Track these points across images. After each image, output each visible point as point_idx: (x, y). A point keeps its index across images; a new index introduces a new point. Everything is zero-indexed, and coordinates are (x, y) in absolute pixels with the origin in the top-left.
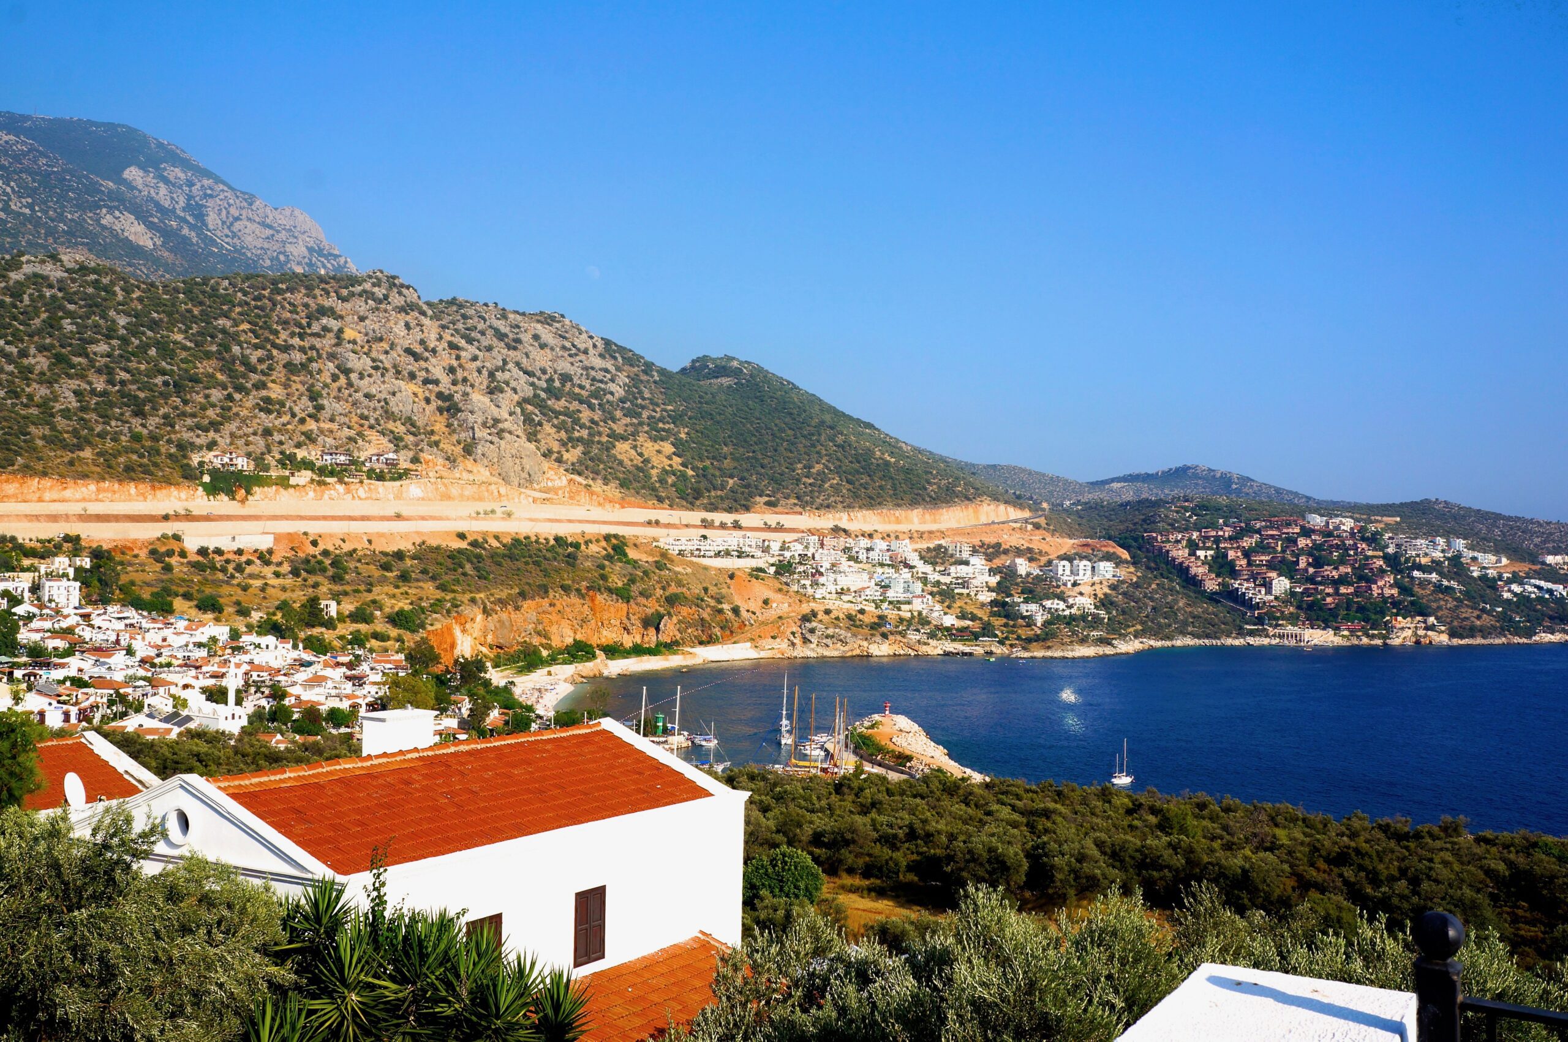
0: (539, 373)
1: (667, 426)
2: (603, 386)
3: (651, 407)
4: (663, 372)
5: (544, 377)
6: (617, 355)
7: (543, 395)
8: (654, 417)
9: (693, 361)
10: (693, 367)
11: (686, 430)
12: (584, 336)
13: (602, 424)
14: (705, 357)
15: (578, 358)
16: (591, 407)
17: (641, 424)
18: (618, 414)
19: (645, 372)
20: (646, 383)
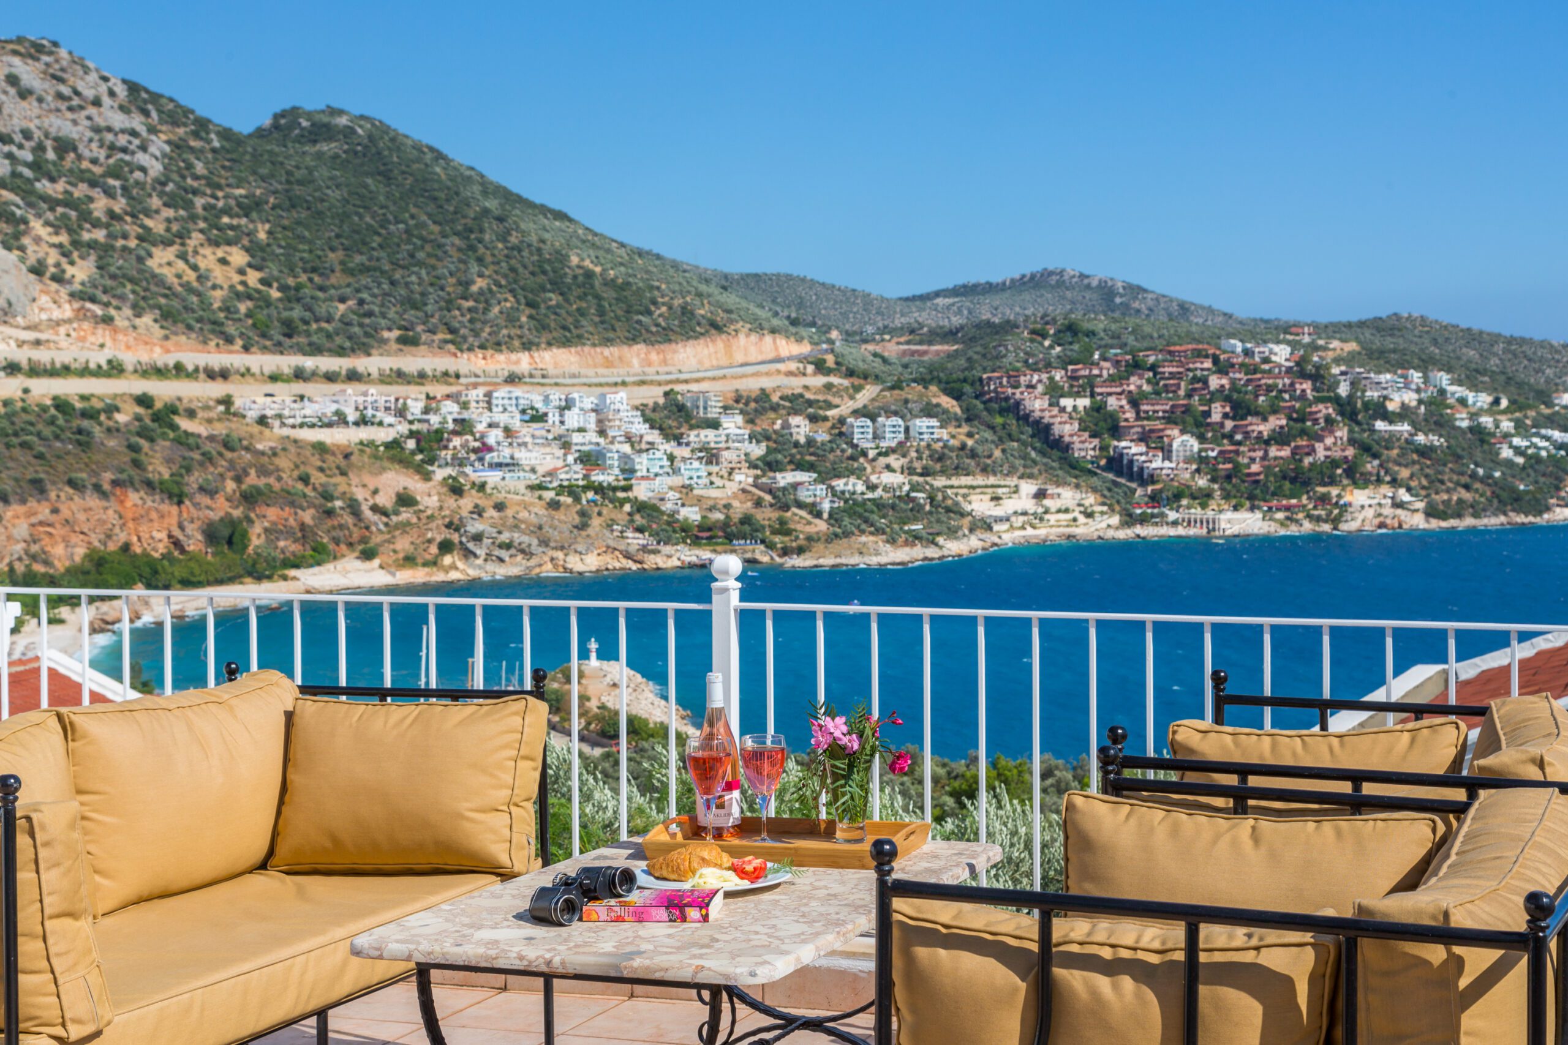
0: (18, 138)
1: (235, 222)
2: (127, 158)
3: (208, 191)
4: (226, 134)
5: (28, 144)
6: (150, 107)
7: (27, 173)
8: (213, 207)
9: (276, 117)
10: (276, 126)
11: (267, 226)
12: (93, 77)
13: (128, 219)
14: (293, 113)
15: (84, 113)
16: (109, 193)
17: (193, 218)
18: (155, 202)
19: (196, 135)
20: (198, 153)
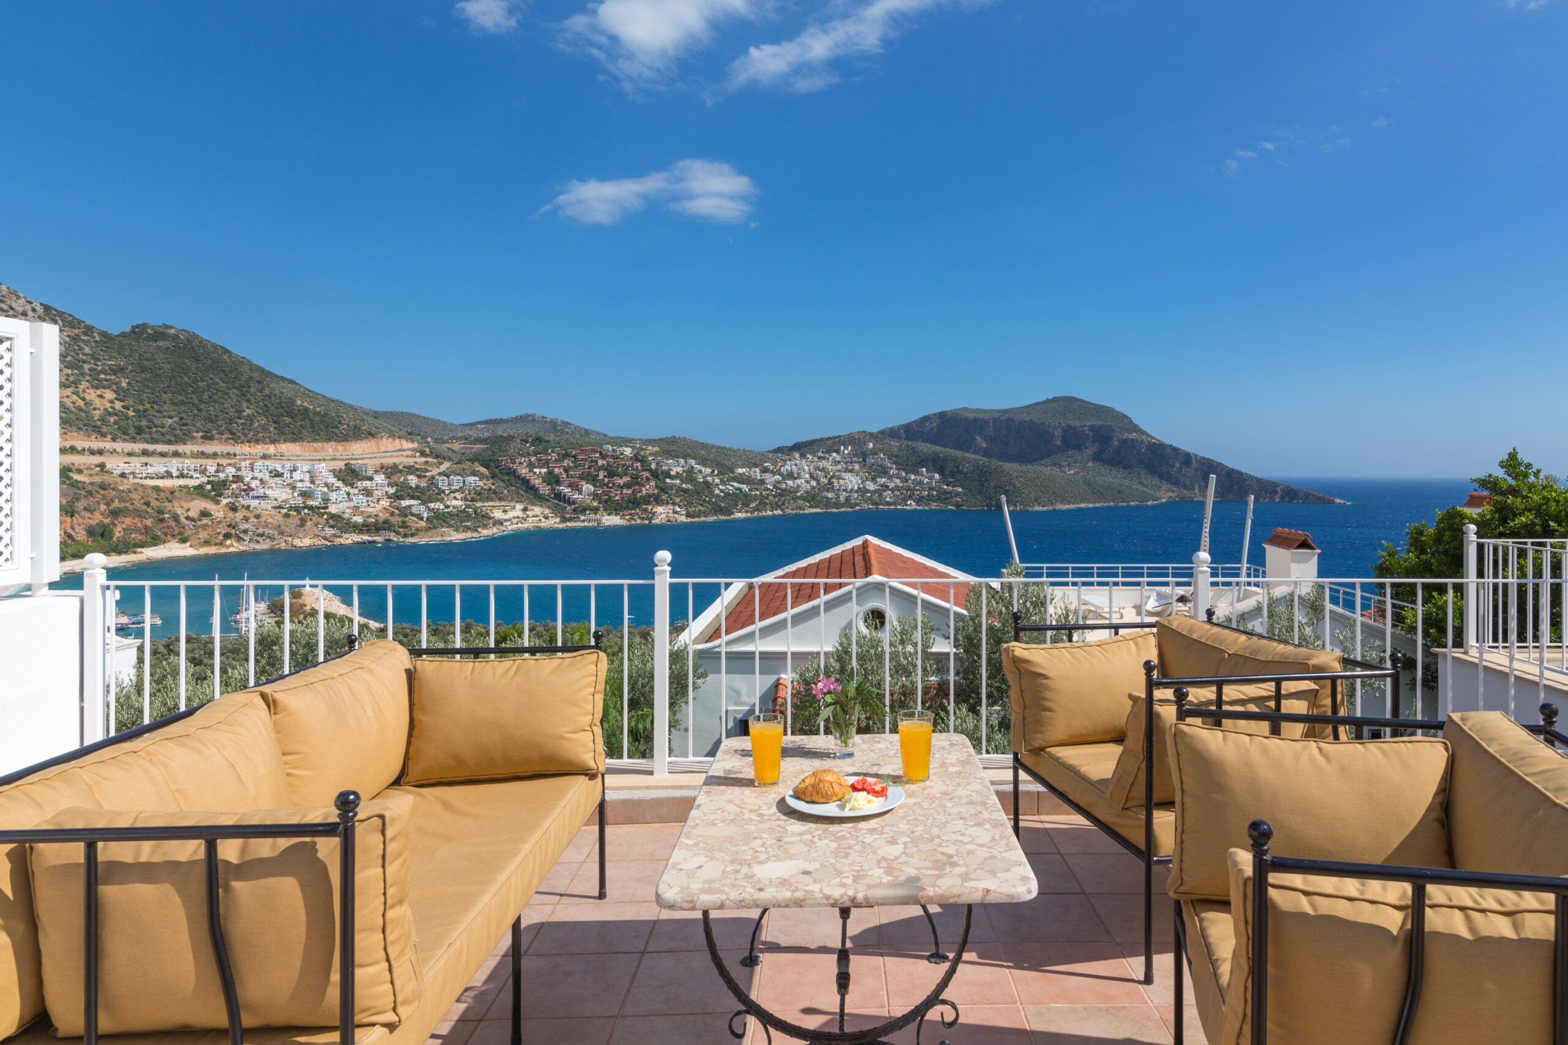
1: (108, 377)
3: (92, 362)
4: (103, 334)
6: (57, 318)
8: (96, 369)
9: (133, 327)
10: (133, 331)
11: (127, 380)
12: (22, 301)
14: (143, 326)
17: (83, 374)
19: (85, 333)
20: (86, 343)
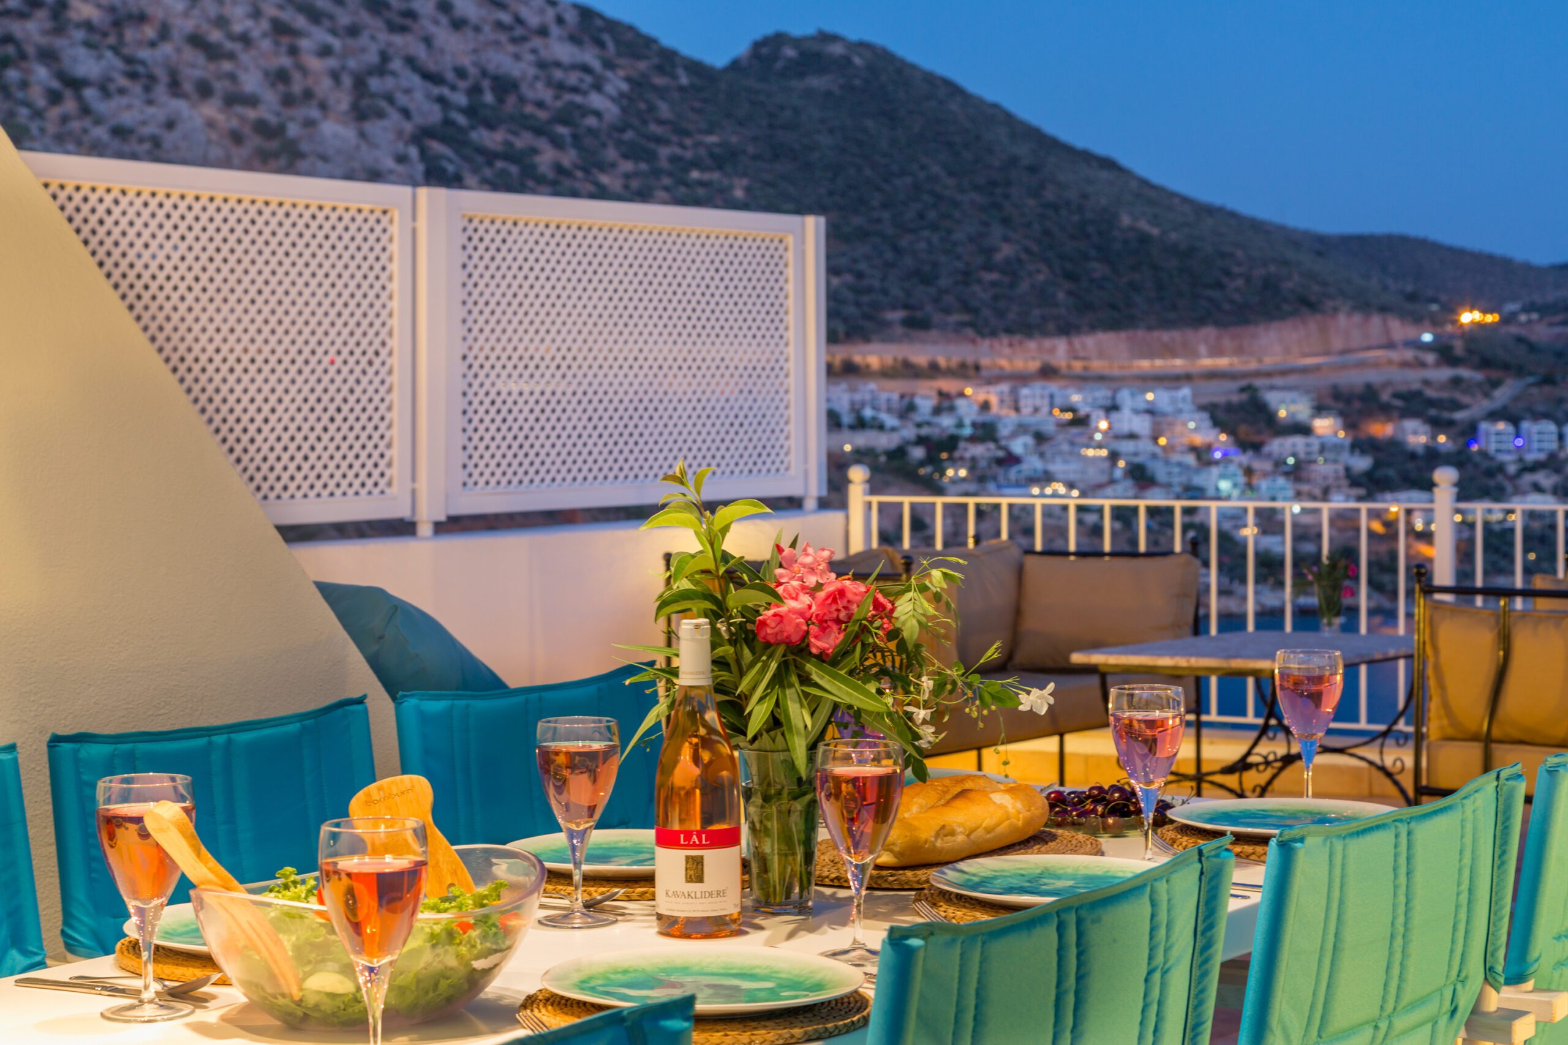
0: (450, 76)
1: (706, 176)
2: (578, 99)
3: (675, 139)
4: (696, 68)
5: (463, 85)
6: (606, 38)
7: (461, 120)
8: (680, 158)
9: (755, 45)
10: (755, 56)
11: (745, 182)
13: (579, 174)
14: (779, 40)
15: (529, 45)
16: (557, 143)
17: (657, 173)
18: (611, 153)
19: (660, 69)
20: (661, 92)
